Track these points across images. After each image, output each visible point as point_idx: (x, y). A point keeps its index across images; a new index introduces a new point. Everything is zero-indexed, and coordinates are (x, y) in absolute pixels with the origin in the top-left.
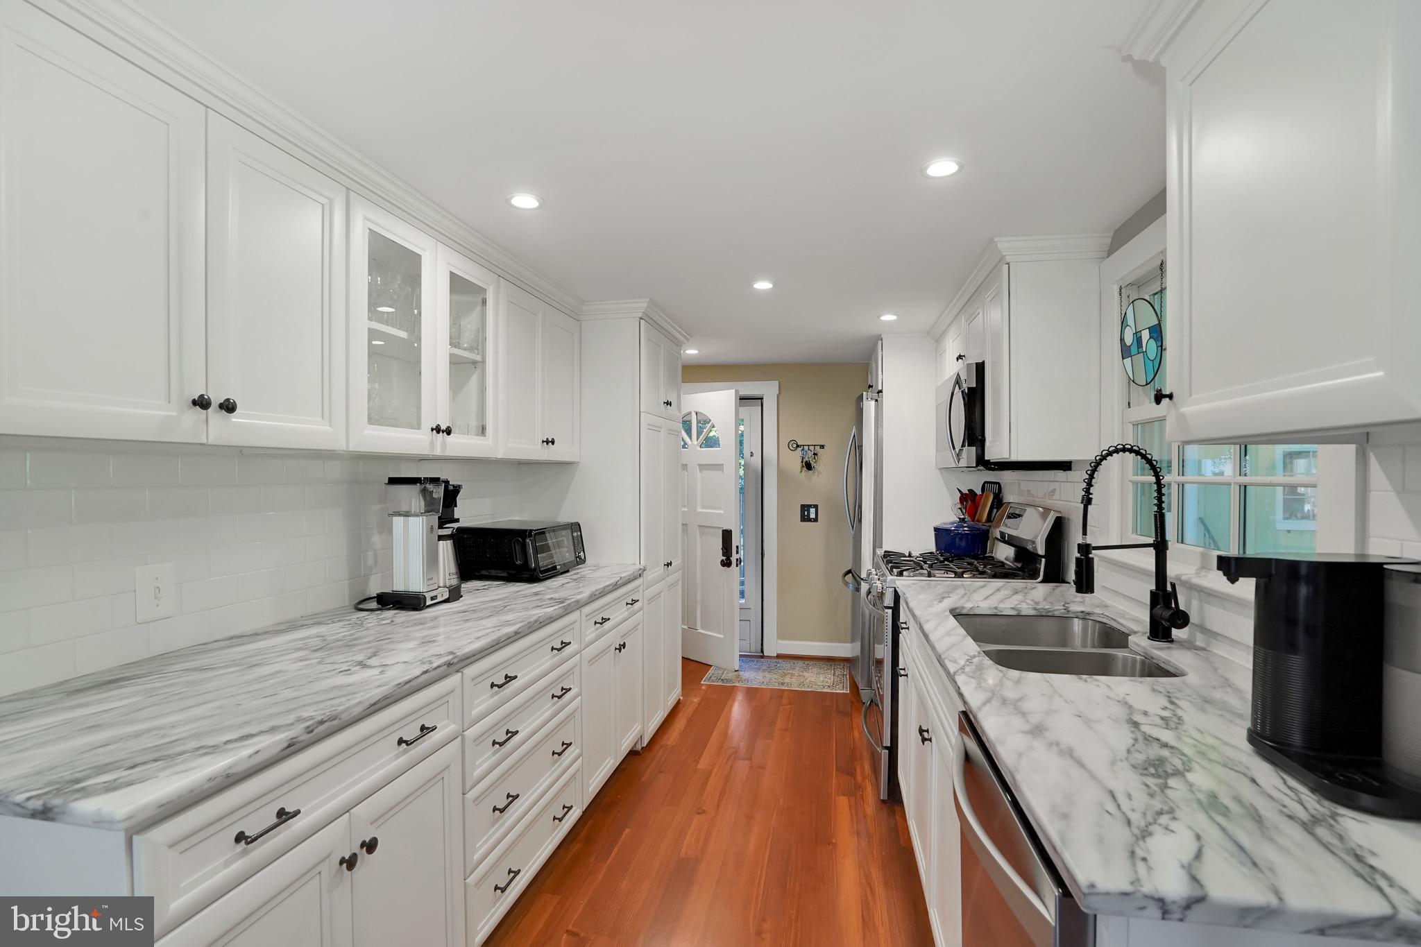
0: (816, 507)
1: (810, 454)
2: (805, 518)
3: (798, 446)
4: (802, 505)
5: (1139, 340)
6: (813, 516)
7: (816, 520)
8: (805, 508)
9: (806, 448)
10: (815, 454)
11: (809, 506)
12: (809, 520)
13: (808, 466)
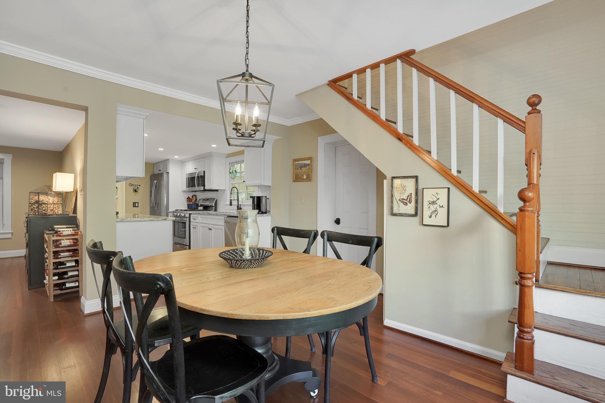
0: (138, 203)
1: (137, 187)
2: (134, 206)
3: (132, 185)
4: (133, 202)
5: (233, 172)
6: (137, 205)
7: (138, 207)
8: (134, 203)
9: (135, 186)
10: (138, 188)
11: (136, 203)
12: (136, 206)
13: (136, 191)
